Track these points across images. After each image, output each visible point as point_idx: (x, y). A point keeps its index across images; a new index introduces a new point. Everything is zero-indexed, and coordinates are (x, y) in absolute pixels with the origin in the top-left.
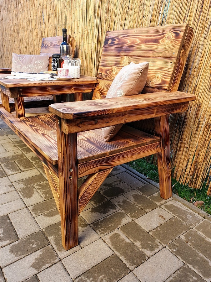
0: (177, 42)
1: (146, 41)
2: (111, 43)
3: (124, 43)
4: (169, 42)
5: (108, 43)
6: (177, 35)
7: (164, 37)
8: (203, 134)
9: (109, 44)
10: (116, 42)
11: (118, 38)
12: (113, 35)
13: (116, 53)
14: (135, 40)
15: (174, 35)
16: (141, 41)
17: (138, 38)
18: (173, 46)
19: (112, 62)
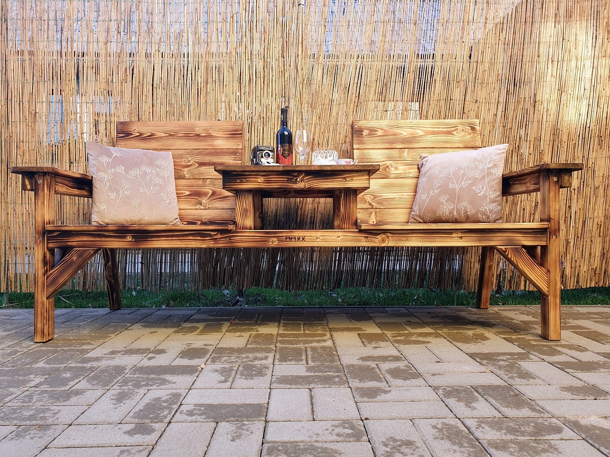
0: (476, 135)
1: (433, 133)
2: (369, 134)
3: (395, 135)
4: (467, 134)
5: (363, 134)
6: (473, 129)
7: (457, 129)
9: (366, 135)
10: (380, 133)
11: (381, 129)
12: (369, 125)
13: (387, 146)
14: (415, 132)
15: (469, 128)
16: (426, 132)
17: (419, 129)
18: (472, 138)
19: (382, 157)
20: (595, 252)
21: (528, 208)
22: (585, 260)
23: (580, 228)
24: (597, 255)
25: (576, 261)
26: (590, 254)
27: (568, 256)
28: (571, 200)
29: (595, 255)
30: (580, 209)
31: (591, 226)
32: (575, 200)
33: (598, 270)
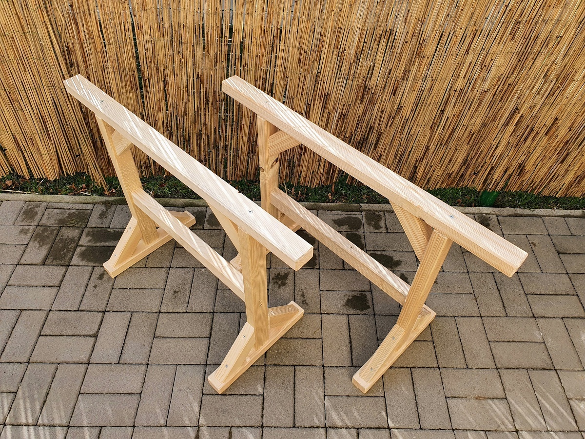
8: (337, 127)
20: (457, 159)
21: (389, 110)
22: (442, 166)
23: (447, 135)
24: (458, 161)
25: (431, 166)
26: (450, 161)
27: (424, 161)
28: (446, 104)
29: (456, 161)
30: (454, 115)
31: (462, 133)
32: (452, 104)
33: (454, 174)
